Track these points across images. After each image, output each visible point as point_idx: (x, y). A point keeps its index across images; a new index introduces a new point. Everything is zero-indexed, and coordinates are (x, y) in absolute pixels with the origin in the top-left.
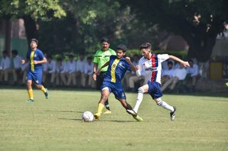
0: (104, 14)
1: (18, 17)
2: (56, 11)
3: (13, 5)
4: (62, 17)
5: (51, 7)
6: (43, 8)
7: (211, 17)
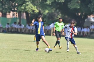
0: (50, 12)
1: (24, 12)
2: (35, 10)
3: (22, 8)
4: (37, 12)
5: (34, 9)
6: (31, 9)
7: (84, 13)
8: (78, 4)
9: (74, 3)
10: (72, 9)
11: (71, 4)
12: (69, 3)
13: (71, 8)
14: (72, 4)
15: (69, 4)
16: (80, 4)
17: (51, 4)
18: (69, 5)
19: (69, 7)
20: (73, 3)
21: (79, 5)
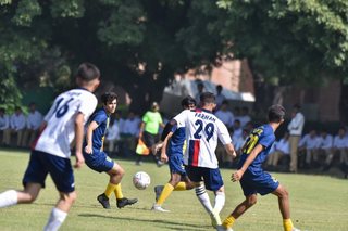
7: (160, 64)
8: (135, 28)
9: (121, 24)
10: (114, 45)
11: (109, 24)
12: (102, 23)
13: (110, 44)
14: (114, 26)
15: (103, 27)
16: (143, 27)
17: (32, 23)
18: (101, 31)
19: (103, 40)
20: (117, 22)
21: (141, 30)
